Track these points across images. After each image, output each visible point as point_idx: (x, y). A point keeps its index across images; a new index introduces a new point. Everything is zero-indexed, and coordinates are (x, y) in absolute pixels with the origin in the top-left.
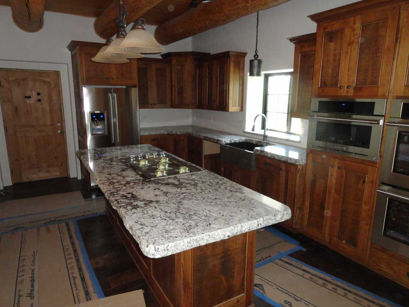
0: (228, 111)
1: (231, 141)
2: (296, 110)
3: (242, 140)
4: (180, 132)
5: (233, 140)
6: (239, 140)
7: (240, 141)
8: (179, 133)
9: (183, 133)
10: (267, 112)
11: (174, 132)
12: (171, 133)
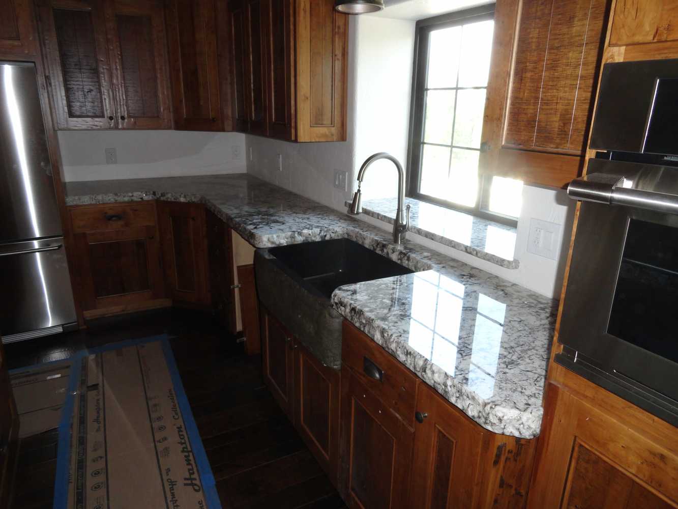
0: (296, 141)
1: (293, 237)
2: (503, 143)
3: (333, 235)
4: (185, 197)
5: (300, 234)
6: (322, 234)
7: (328, 238)
8: (182, 200)
9: (194, 200)
10: (424, 143)
11: (170, 197)
12: (162, 198)
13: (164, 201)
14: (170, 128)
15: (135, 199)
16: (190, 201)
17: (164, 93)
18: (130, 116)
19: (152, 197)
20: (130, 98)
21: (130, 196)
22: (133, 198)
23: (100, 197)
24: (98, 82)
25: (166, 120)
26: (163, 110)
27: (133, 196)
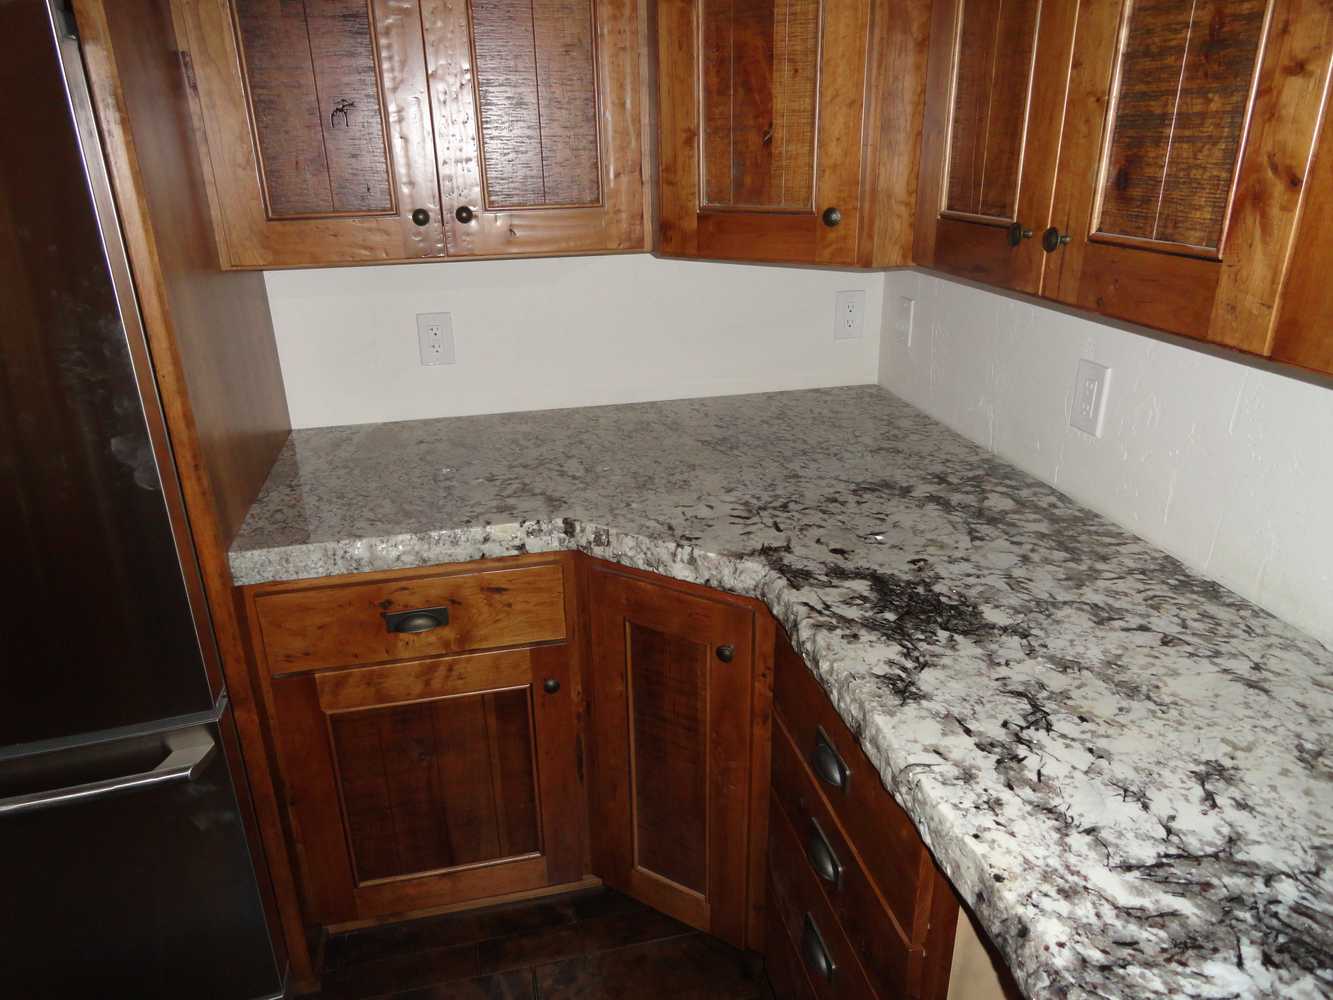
12: (598, 552)
13: (605, 562)
14: (635, 246)
15: (494, 550)
16: (714, 583)
17: (623, 105)
18: (492, 203)
19: (561, 541)
20: (495, 133)
21: (475, 542)
22: (487, 548)
23: (359, 548)
24: (373, 69)
25: (624, 216)
26: (617, 175)
27: (486, 540)
